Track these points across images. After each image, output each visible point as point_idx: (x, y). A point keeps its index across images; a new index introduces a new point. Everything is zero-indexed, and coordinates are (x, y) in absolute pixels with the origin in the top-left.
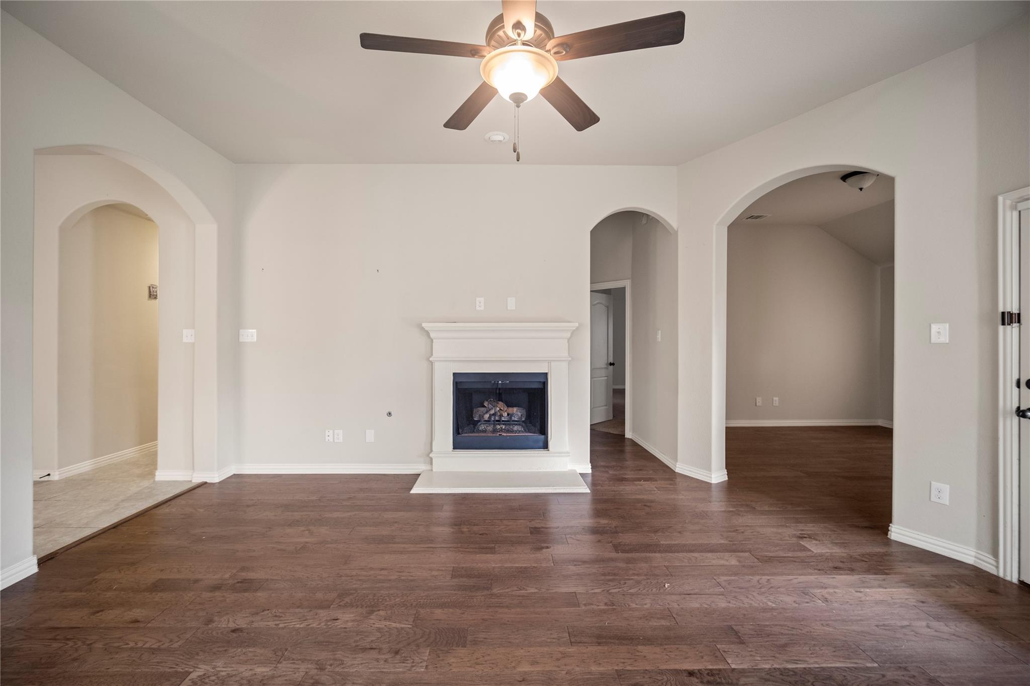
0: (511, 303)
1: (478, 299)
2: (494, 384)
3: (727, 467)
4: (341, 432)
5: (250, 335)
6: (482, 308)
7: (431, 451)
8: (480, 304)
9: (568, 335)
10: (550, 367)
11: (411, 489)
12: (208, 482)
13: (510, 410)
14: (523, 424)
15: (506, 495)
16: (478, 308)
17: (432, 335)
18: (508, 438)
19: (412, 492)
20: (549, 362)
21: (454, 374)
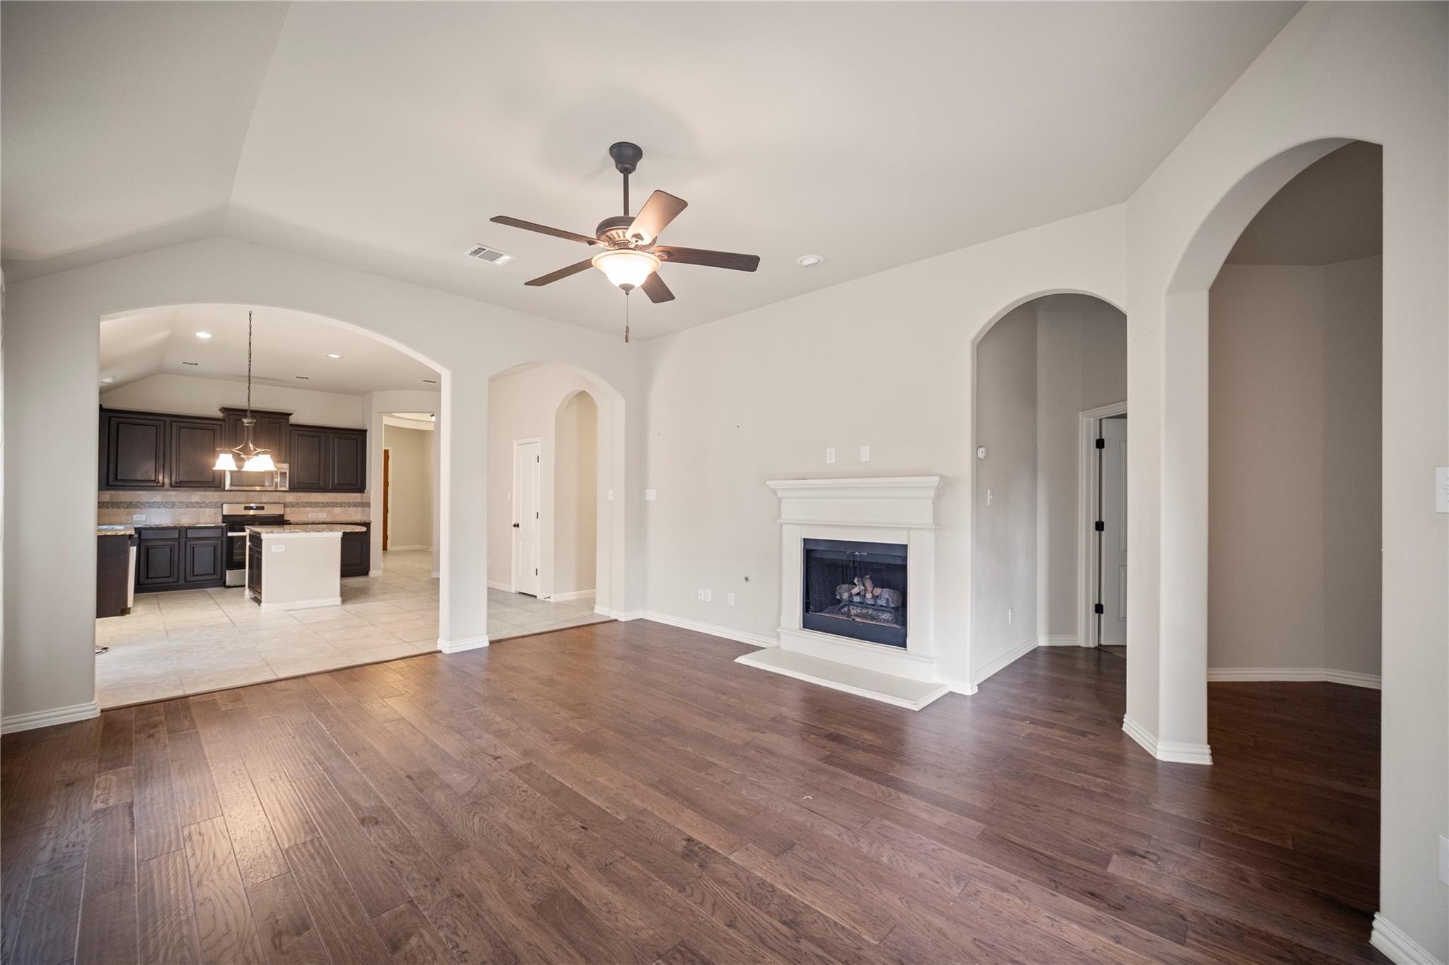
0: (865, 453)
1: (828, 450)
2: (849, 555)
3: (1210, 741)
4: (710, 592)
5: (651, 495)
6: (833, 461)
7: (779, 625)
8: (831, 457)
9: (931, 493)
10: (909, 539)
11: (737, 657)
12: (619, 619)
13: (878, 591)
14: (894, 612)
15: (814, 685)
16: (828, 461)
17: (780, 494)
18: (861, 624)
19: (736, 660)
20: (909, 529)
21: (805, 540)
